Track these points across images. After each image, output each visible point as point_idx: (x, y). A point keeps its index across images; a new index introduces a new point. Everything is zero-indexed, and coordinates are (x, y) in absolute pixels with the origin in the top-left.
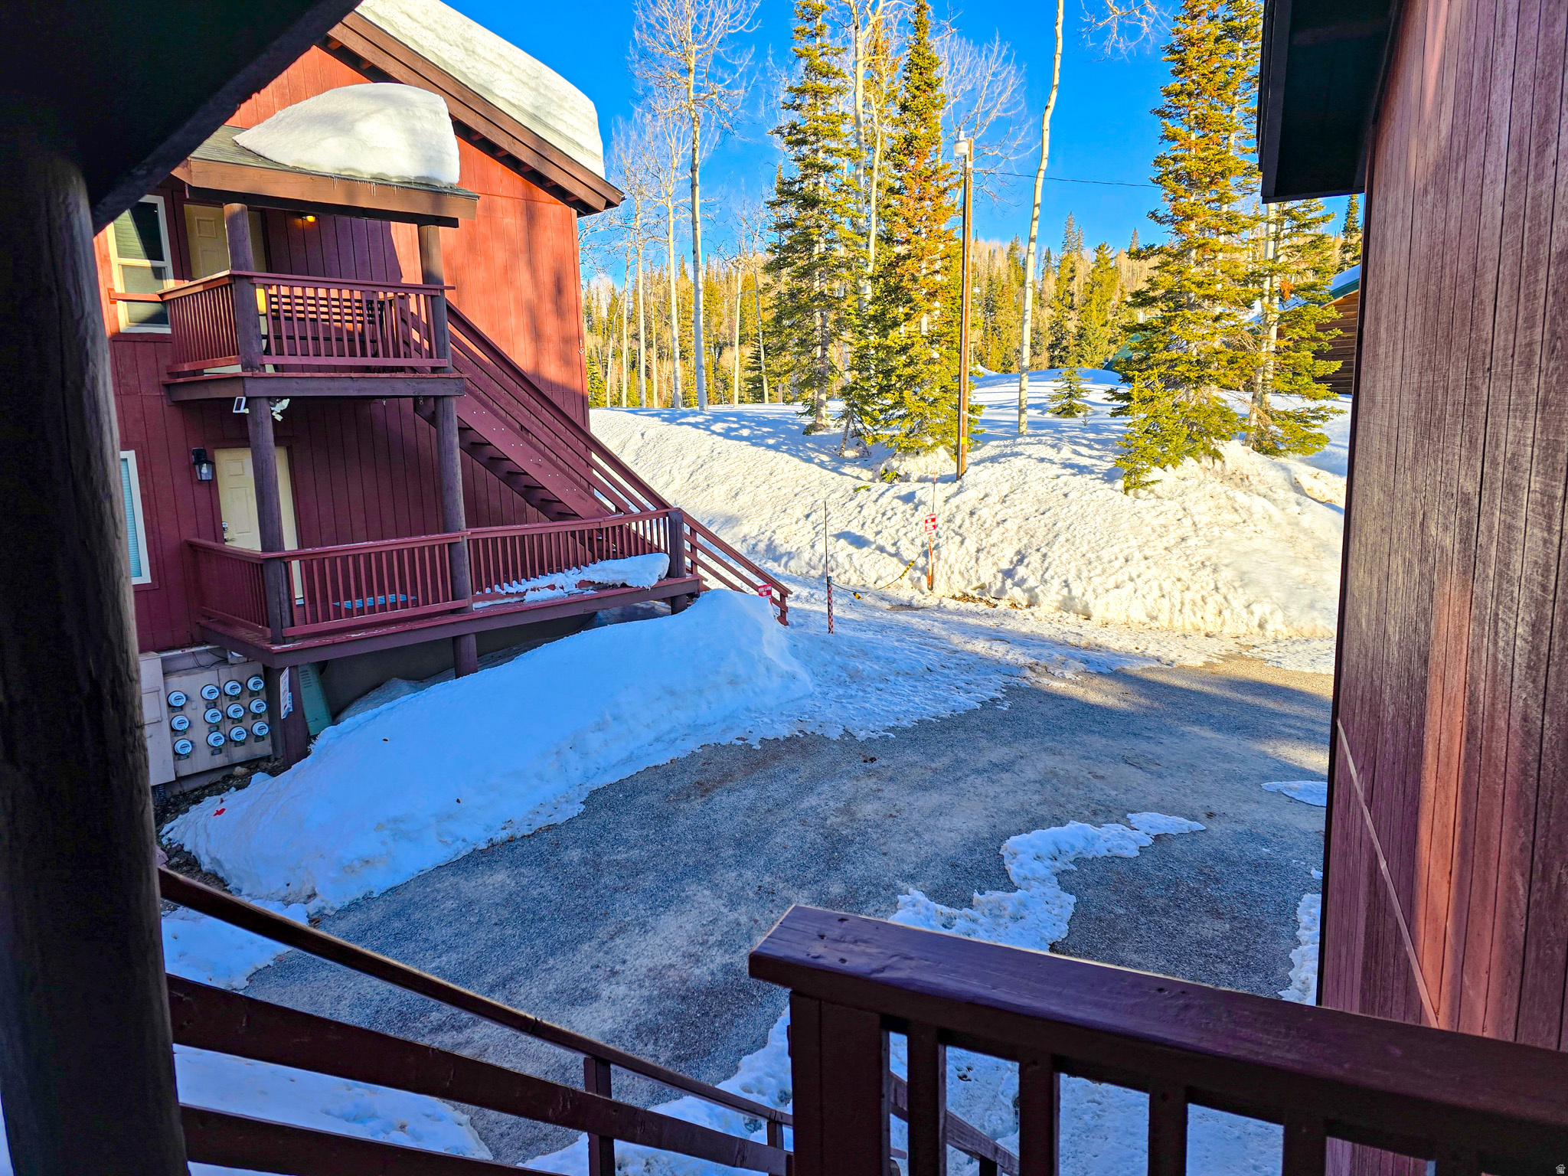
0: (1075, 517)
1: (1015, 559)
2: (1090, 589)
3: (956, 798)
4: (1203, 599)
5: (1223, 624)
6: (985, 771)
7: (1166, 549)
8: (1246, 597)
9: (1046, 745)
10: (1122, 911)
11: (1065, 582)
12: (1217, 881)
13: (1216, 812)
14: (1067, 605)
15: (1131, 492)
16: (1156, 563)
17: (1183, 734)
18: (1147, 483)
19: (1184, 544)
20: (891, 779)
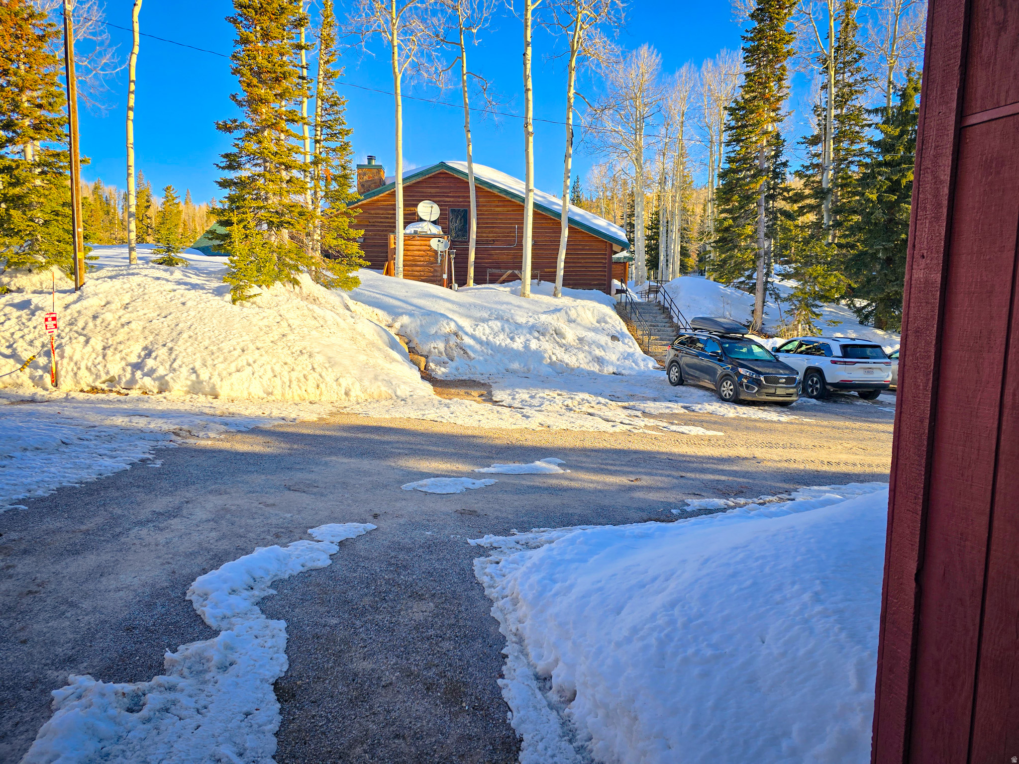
0: (195, 320)
1: (143, 354)
2: (216, 373)
3: (119, 554)
4: (305, 376)
5: (321, 394)
6: (148, 521)
7: (272, 342)
8: (335, 374)
9: (210, 489)
10: (334, 621)
11: (193, 369)
12: (405, 567)
13: (378, 513)
14: (196, 388)
15: (238, 303)
16: (266, 352)
17: (326, 463)
18: (250, 297)
19: (285, 339)
20: (25, 552)
